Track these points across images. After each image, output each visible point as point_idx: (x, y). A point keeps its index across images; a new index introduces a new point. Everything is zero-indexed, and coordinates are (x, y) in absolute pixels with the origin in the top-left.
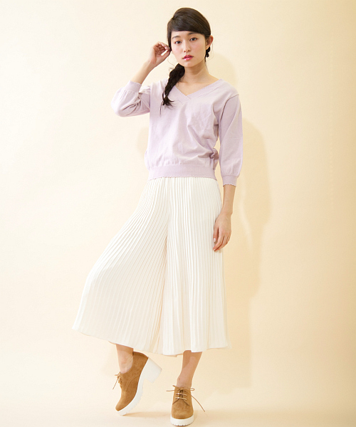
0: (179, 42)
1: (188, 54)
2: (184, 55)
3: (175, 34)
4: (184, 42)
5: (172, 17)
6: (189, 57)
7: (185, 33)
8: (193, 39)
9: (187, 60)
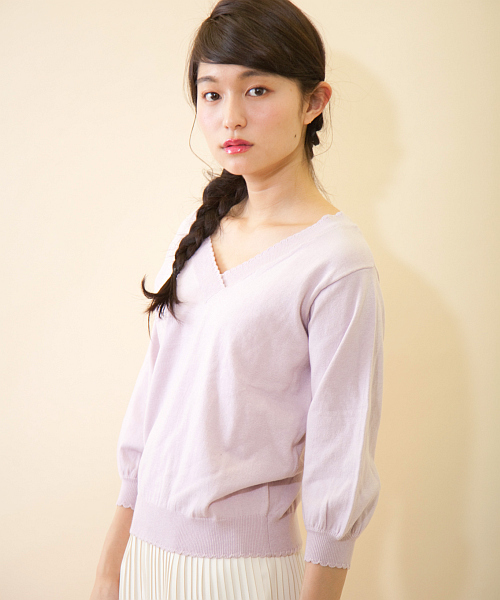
0: (216, 96)
1: (237, 135)
2: (226, 136)
3: (207, 69)
4: (228, 96)
5: (206, 15)
6: (240, 146)
7: (233, 71)
8: (260, 91)
9: (234, 153)
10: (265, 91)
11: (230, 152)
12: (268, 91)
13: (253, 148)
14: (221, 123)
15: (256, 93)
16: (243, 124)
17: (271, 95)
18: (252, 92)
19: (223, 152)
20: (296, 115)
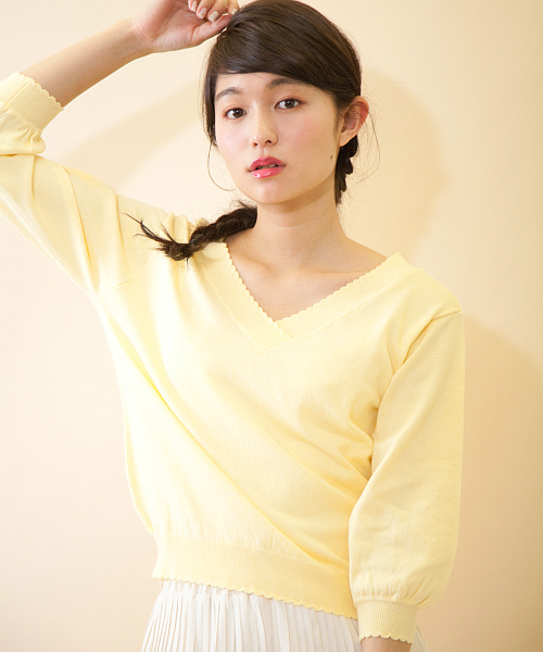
10: (296, 103)
11: (259, 176)
12: (301, 102)
13: (285, 169)
14: (247, 140)
15: (286, 105)
16: (273, 140)
17: (304, 107)
18: (283, 104)
19: (251, 175)
20: (332, 133)
